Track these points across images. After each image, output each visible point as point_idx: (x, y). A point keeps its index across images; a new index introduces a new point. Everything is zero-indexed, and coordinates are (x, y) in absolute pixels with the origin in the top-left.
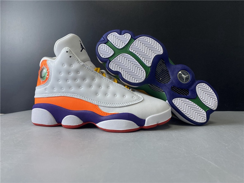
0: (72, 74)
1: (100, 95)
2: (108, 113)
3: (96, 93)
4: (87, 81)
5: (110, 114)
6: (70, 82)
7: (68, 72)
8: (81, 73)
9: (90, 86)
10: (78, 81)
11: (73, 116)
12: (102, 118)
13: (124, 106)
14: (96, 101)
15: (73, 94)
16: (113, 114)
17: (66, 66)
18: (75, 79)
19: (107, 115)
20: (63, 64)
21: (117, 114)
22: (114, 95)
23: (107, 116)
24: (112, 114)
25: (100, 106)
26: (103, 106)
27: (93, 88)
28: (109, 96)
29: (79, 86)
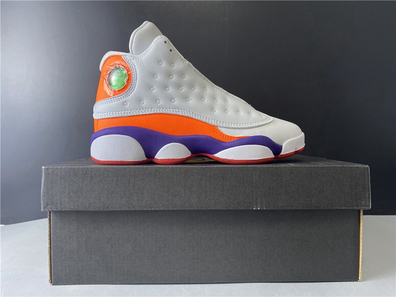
0: (174, 78)
1: (217, 112)
2: (234, 137)
3: (212, 109)
4: (197, 90)
5: (237, 138)
6: (171, 90)
7: (169, 75)
8: (187, 78)
9: (201, 97)
10: (184, 89)
11: (178, 144)
12: (225, 144)
13: (255, 127)
14: (213, 121)
15: (176, 110)
16: (241, 137)
17: (164, 64)
18: (178, 86)
19: (232, 140)
20: (159, 62)
21: (248, 137)
22: (237, 111)
23: (232, 142)
24: (239, 137)
25: (220, 127)
26: (225, 127)
27: (207, 101)
28: (230, 112)
29: (185, 97)
